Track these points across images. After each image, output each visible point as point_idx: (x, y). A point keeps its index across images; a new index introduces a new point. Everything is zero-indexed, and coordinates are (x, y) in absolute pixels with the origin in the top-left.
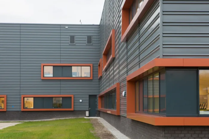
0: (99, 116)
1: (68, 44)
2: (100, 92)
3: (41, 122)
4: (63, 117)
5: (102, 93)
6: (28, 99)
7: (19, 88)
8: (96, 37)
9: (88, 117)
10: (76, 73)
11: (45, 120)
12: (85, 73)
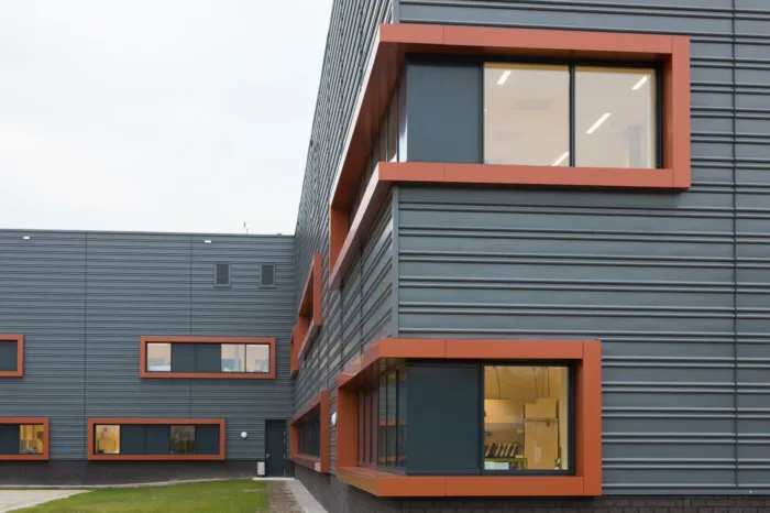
0: (292, 475)
1: (212, 286)
2: (294, 412)
3: (140, 488)
4: (198, 477)
5: (298, 415)
6: (106, 430)
7: (82, 401)
8: (285, 267)
9: (263, 476)
10: (231, 362)
11: (151, 484)
12: (257, 362)
